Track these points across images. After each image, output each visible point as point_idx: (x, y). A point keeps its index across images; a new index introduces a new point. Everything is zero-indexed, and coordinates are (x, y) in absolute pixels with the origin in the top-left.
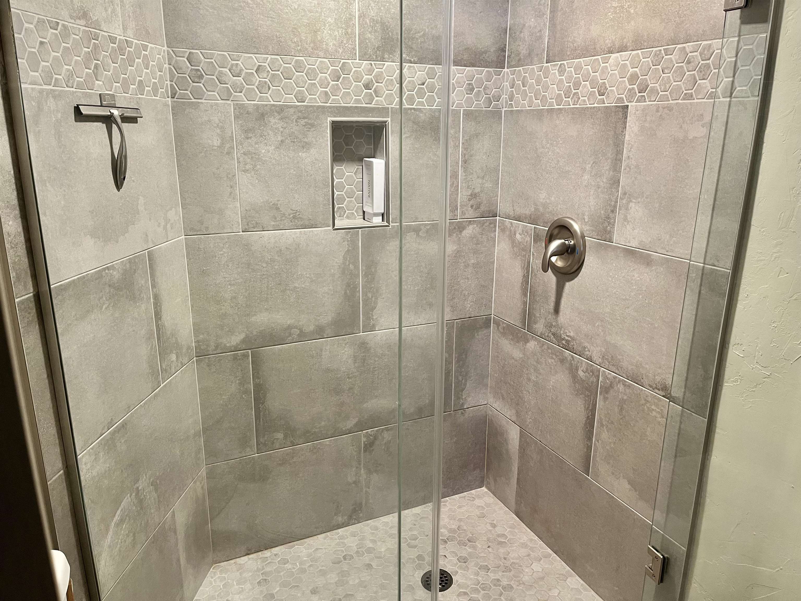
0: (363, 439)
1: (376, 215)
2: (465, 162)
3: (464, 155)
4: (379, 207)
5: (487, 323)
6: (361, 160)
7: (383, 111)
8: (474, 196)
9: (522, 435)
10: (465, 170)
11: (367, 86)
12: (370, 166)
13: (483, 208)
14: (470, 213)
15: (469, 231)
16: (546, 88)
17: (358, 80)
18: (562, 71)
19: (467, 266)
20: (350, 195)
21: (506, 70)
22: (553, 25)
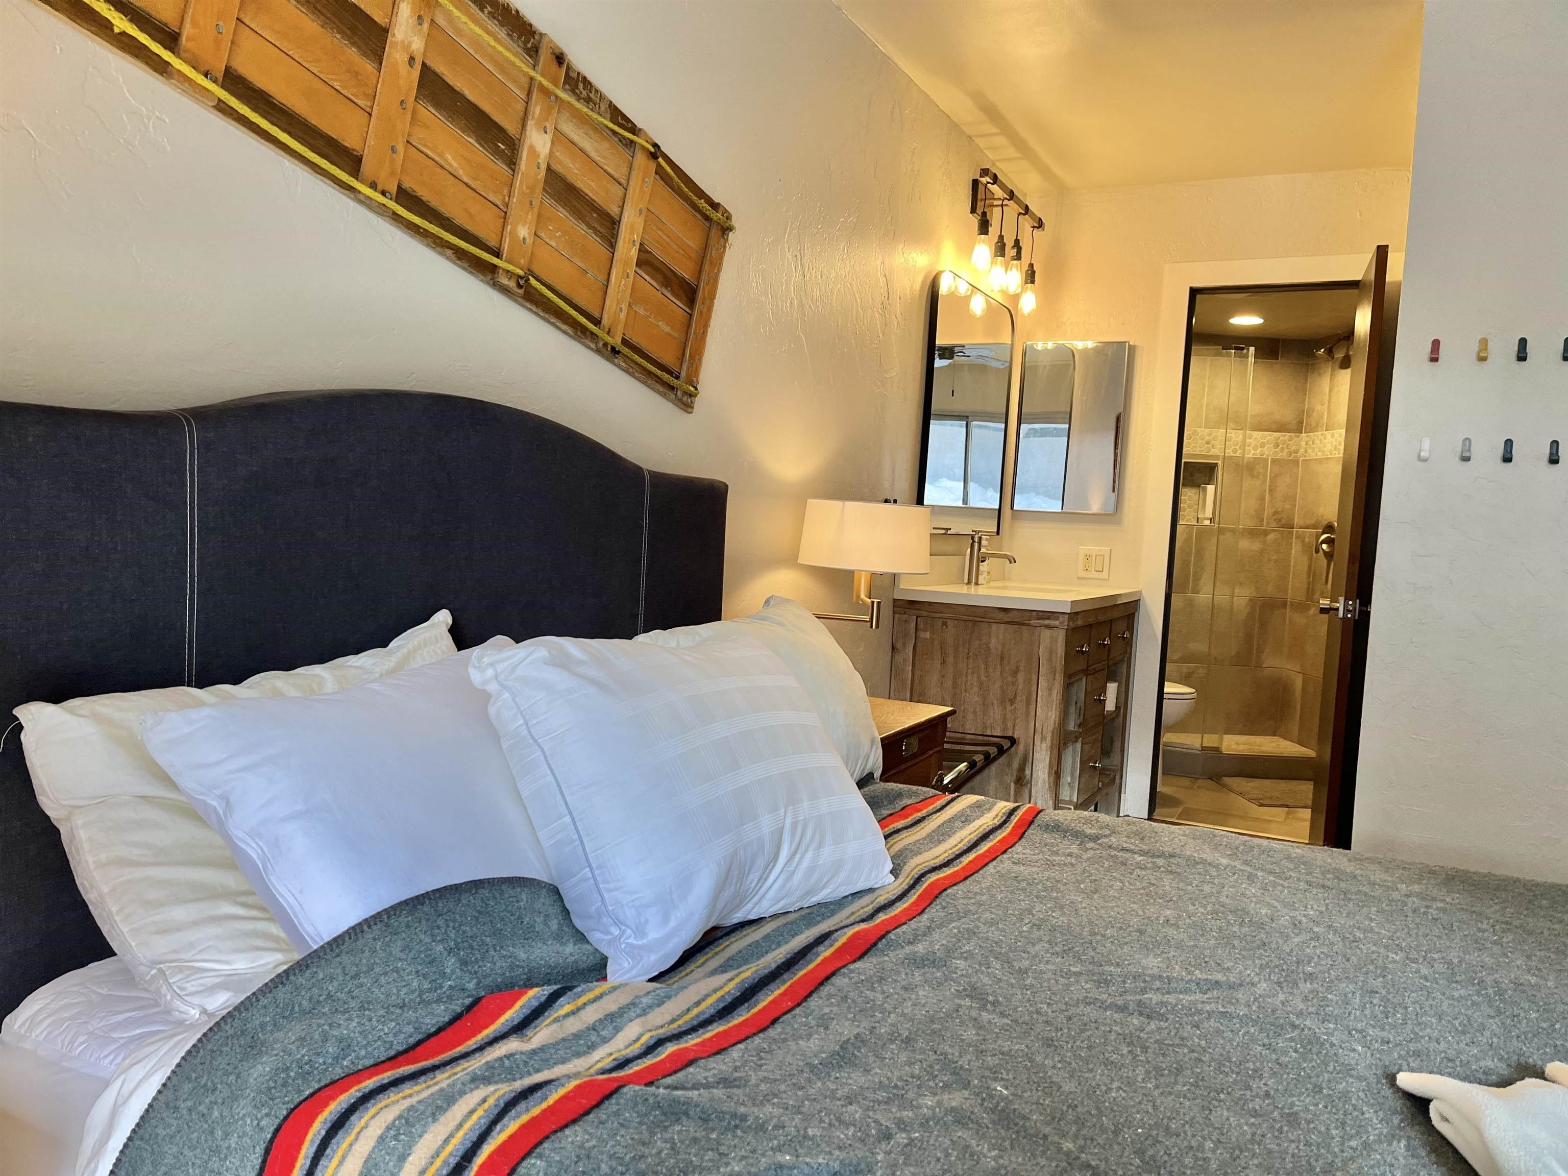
0: (1184, 670)
1: (1207, 519)
2: (1270, 490)
3: (1270, 486)
4: (1209, 513)
5: (1284, 605)
6: (1199, 486)
7: (1217, 457)
8: (1276, 513)
9: (1304, 681)
10: (1271, 495)
11: (1208, 443)
12: (1205, 490)
13: (1283, 522)
14: (1273, 524)
15: (1271, 537)
16: (1325, 446)
17: (1202, 439)
18: (1333, 436)
19: (1269, 560)
20: (1190, 507)
21: (1303, 435)
22: (1329, 411)
